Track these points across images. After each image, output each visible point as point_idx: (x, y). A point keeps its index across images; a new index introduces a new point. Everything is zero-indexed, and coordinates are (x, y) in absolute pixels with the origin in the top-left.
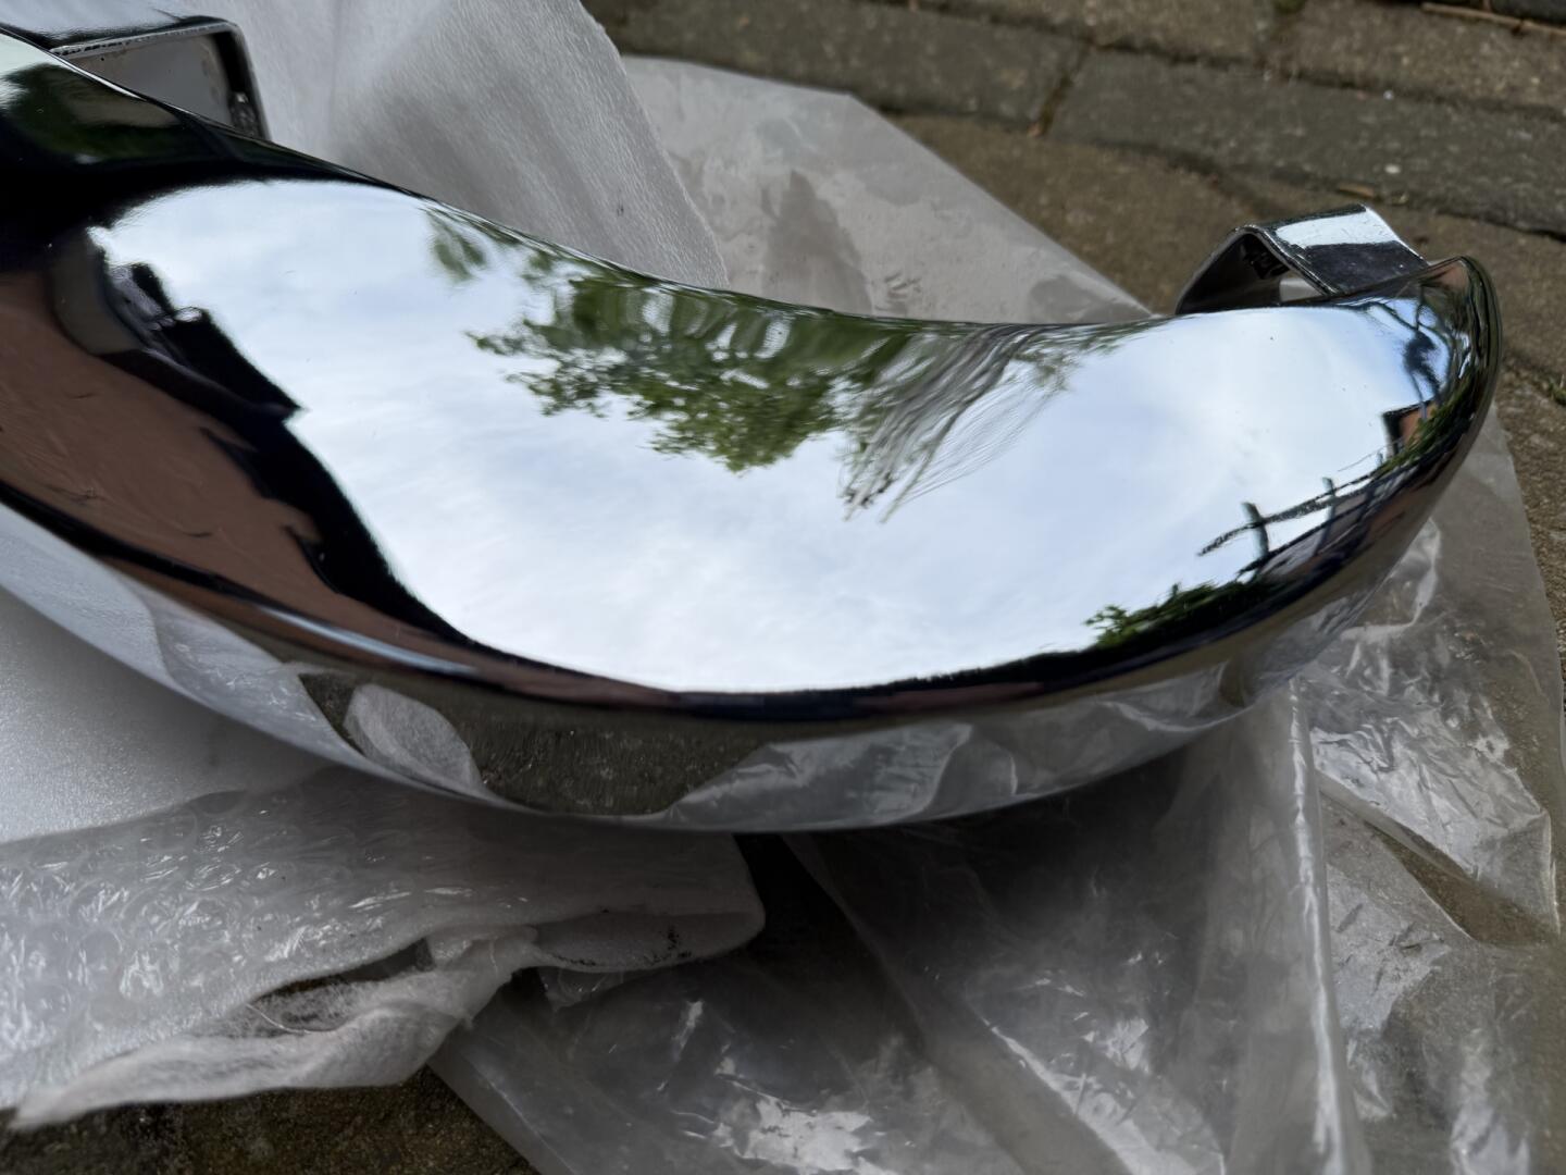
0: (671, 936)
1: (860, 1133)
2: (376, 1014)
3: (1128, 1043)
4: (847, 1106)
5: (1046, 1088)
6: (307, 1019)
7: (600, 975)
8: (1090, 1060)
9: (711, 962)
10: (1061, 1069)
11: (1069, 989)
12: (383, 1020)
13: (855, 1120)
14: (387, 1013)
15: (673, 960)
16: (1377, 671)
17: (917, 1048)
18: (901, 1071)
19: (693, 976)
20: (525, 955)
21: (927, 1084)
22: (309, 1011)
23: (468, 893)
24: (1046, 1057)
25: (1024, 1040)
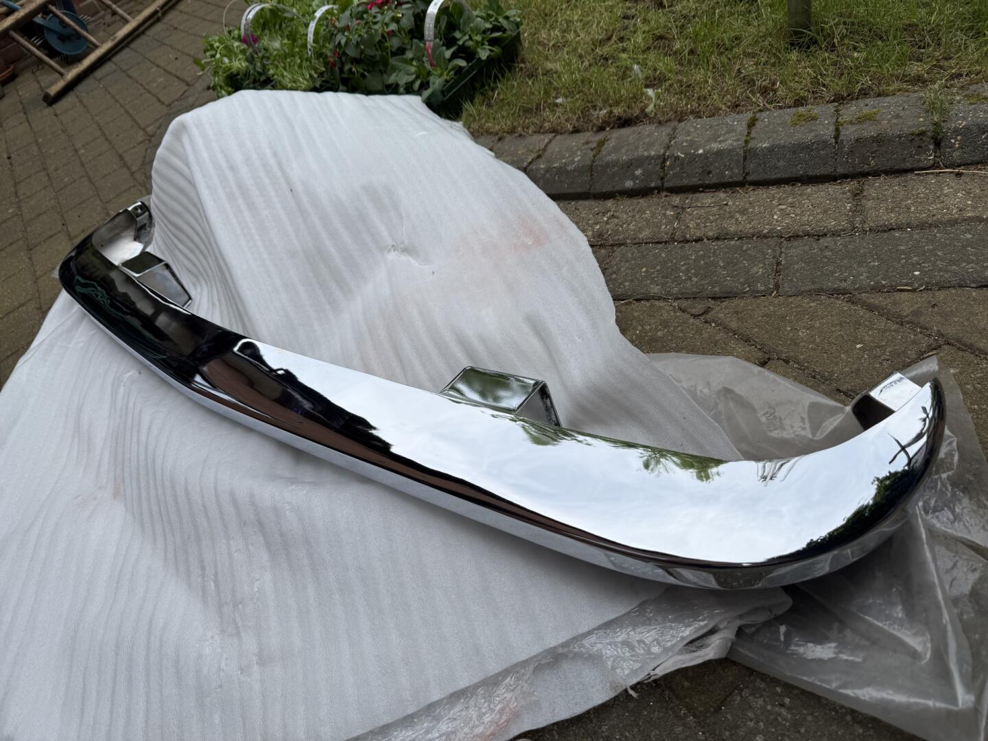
0: (770, 611)
1: (836, 647)
2: (717, 642)
3: (899, 612)
4: (830, 642)
5: (878, 626)
6: (701, 646)
7: (757, 624)
8: (888, 617)
9: (782, 615)
10: (881, 621)
11: (879, 601)
12: (720, 643)
13: (833, 645)
14: (720, 641)
15: (773, 616)
16: (946, 489)
17: (843, 625)
18: (841, 631)
19: (780, 619)
20: (738, 623)
21: (848, 633)
22: (701, 645)
23: (723, 611)
24: (877, 619)
25: (869, 616)
